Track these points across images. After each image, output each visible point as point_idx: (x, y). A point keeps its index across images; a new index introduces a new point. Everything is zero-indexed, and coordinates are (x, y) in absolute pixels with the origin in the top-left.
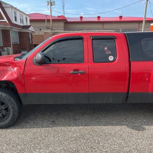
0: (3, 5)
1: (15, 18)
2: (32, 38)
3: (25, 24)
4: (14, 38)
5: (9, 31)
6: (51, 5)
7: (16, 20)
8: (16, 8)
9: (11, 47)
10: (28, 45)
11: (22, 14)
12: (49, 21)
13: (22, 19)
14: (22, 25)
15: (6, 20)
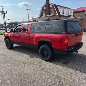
13: (68, 12)
14: (67, 15)
15: (57, 14)
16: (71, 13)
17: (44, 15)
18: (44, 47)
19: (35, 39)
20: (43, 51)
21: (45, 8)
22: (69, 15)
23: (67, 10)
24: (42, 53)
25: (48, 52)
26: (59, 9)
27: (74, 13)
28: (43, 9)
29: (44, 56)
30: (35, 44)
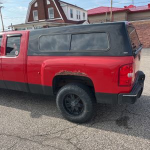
7: (72, 16)
13: (78, 15)
14: (78, 20)
15: (62, 18)
16: (84, 16)
17: (36, 18)
18: (71, 90)
19: (42, 72)
20: (67, 99)
21: (36, 5)
22: (82, 19)
23: (77, 11)
24: (64, 105)
25: (81, 102)
26: (63, 8)
27: (89, 16)
28: (32, 8)
29: (70, 112)
30: (43, 85)
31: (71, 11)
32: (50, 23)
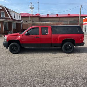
0: (9, 11)
1: (15, 16)
2: (22, 26)
3: (19, 19)
4: (14, 26)
5: (11, 23)
6: (32, 9)
7: (15, 17)
8: (14, 12)
9: (12, 30)
10: (20, 29)
11: (17, 14)
12: (31, 17)
14: (17, 19)
19: (58, 39)
31: (14, 14)
32: (5, 20)
